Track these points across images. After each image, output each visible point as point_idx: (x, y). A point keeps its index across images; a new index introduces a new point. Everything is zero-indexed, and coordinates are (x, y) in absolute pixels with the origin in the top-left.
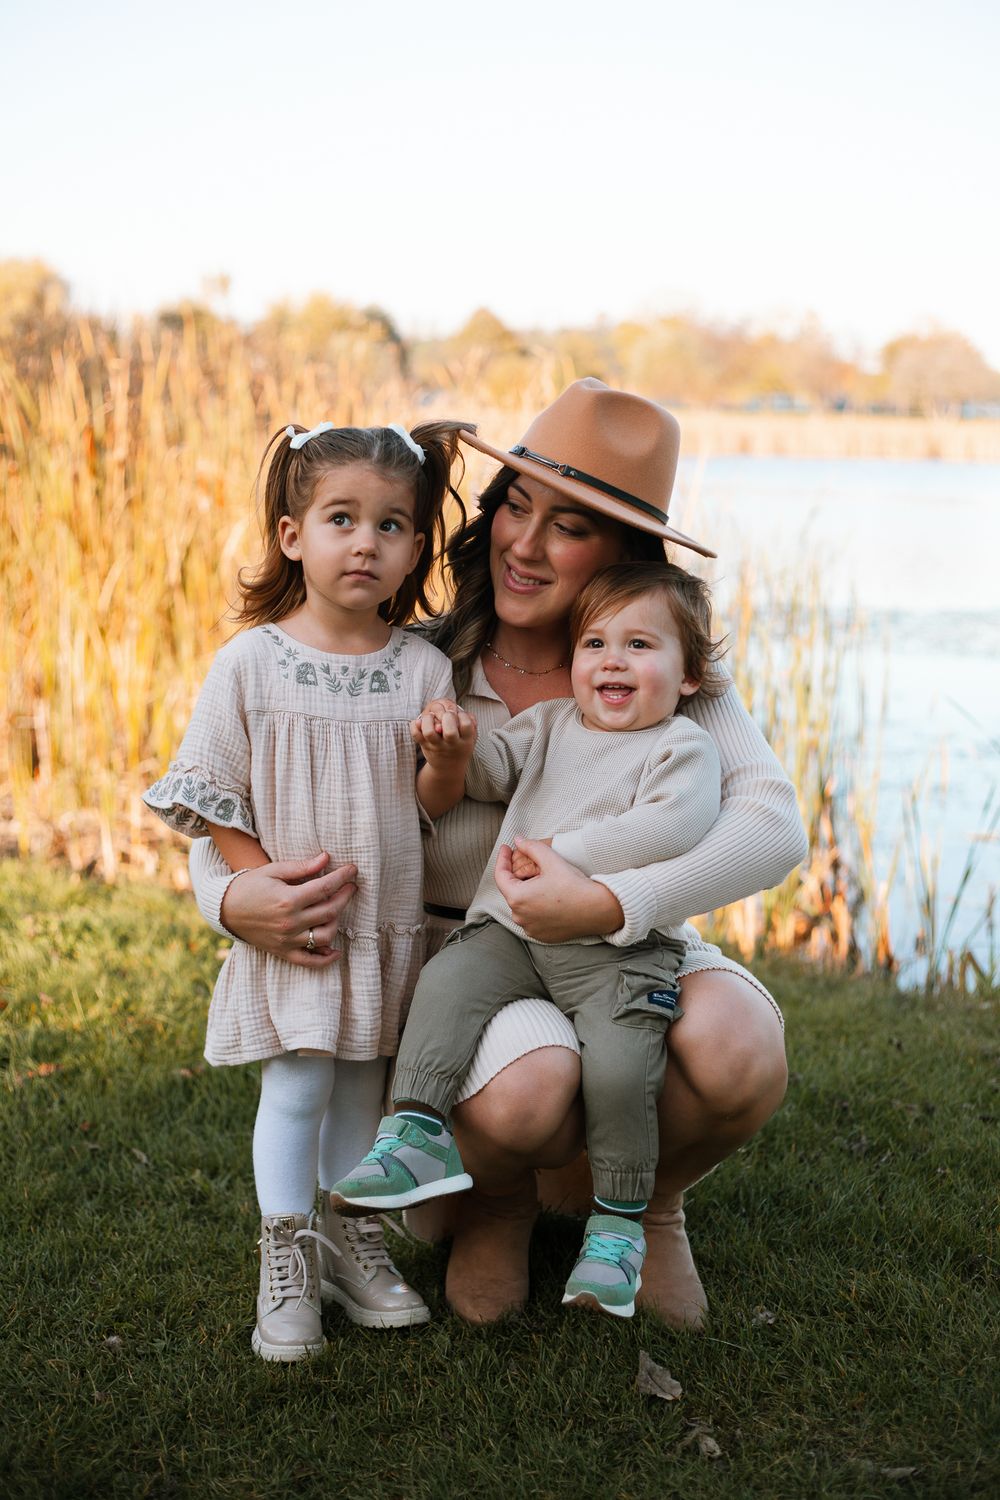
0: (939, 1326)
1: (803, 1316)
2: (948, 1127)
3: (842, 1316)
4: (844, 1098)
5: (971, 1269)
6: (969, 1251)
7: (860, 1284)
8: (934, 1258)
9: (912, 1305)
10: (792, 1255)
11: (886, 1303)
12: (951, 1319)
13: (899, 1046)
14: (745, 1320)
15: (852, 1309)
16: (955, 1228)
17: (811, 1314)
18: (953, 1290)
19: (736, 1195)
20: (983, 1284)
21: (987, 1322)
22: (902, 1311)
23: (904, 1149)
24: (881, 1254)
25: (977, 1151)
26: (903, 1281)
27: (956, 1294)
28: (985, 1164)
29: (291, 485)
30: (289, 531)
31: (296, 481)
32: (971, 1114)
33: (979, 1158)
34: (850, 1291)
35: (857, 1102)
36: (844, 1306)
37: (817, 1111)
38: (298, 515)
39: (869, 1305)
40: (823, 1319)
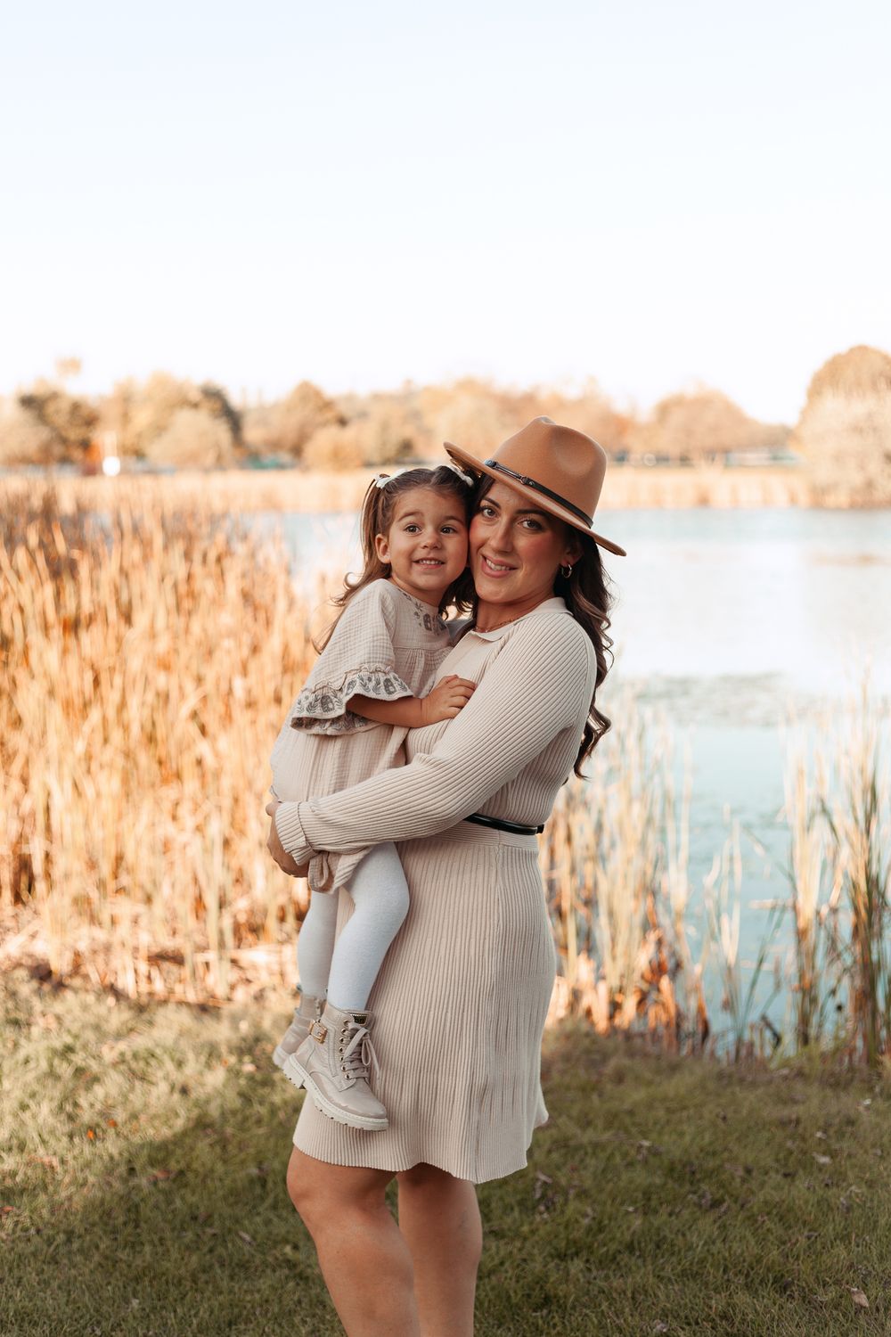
0: (768, 1329)
1: (684, 1326)
2: (762, 1185)
3: (708, 1325)
4: (691, 1164)
5: (785, 1289)
6: (782, 1276)
7: (718, 1302)
8: (761, 1281)
9: (751, 1316)
10: (672, 1284)
11: (735, 1314)
12: (775, 1324)
13: (724, 1118)
14: (649, 1330)
15: (714, 1320)
16: (773, 1261)
17: (689, 1324)
18: (775, 1304)
19: (632, 1242)
20: (793, 1298)
21: (797, 1325)
22: (744, 1320)
23: (736, 1202)
24: (728, 1280)
25: (783, 1201)
26: (742, 1298)
27: (777, 1307)
28: (788, 1211)
29: (380, 511)
30: (382, 545)
31: (383, 509)
32: (777, 1171)
33: (784, 1206)
34: (711, 1308)
35: (701, 1165)
36: (708, 1318)
37: (676, 1175)
38: (386, 532)
39: (724, 1317)
40: (697, 1327)
